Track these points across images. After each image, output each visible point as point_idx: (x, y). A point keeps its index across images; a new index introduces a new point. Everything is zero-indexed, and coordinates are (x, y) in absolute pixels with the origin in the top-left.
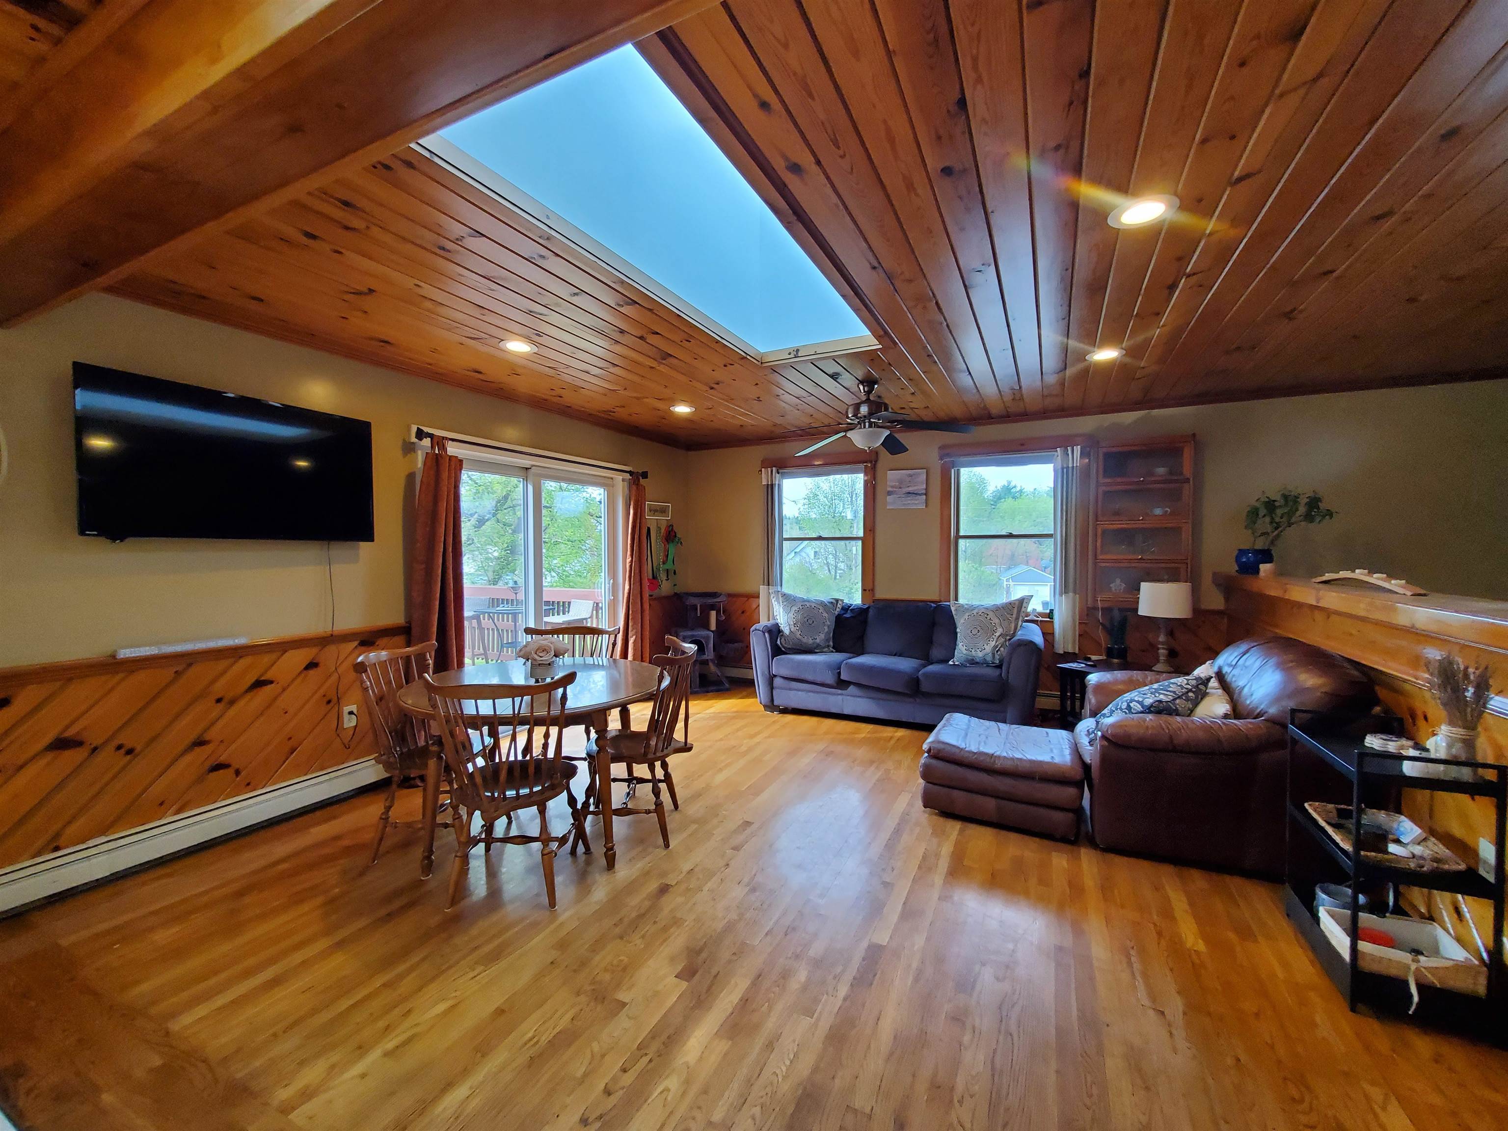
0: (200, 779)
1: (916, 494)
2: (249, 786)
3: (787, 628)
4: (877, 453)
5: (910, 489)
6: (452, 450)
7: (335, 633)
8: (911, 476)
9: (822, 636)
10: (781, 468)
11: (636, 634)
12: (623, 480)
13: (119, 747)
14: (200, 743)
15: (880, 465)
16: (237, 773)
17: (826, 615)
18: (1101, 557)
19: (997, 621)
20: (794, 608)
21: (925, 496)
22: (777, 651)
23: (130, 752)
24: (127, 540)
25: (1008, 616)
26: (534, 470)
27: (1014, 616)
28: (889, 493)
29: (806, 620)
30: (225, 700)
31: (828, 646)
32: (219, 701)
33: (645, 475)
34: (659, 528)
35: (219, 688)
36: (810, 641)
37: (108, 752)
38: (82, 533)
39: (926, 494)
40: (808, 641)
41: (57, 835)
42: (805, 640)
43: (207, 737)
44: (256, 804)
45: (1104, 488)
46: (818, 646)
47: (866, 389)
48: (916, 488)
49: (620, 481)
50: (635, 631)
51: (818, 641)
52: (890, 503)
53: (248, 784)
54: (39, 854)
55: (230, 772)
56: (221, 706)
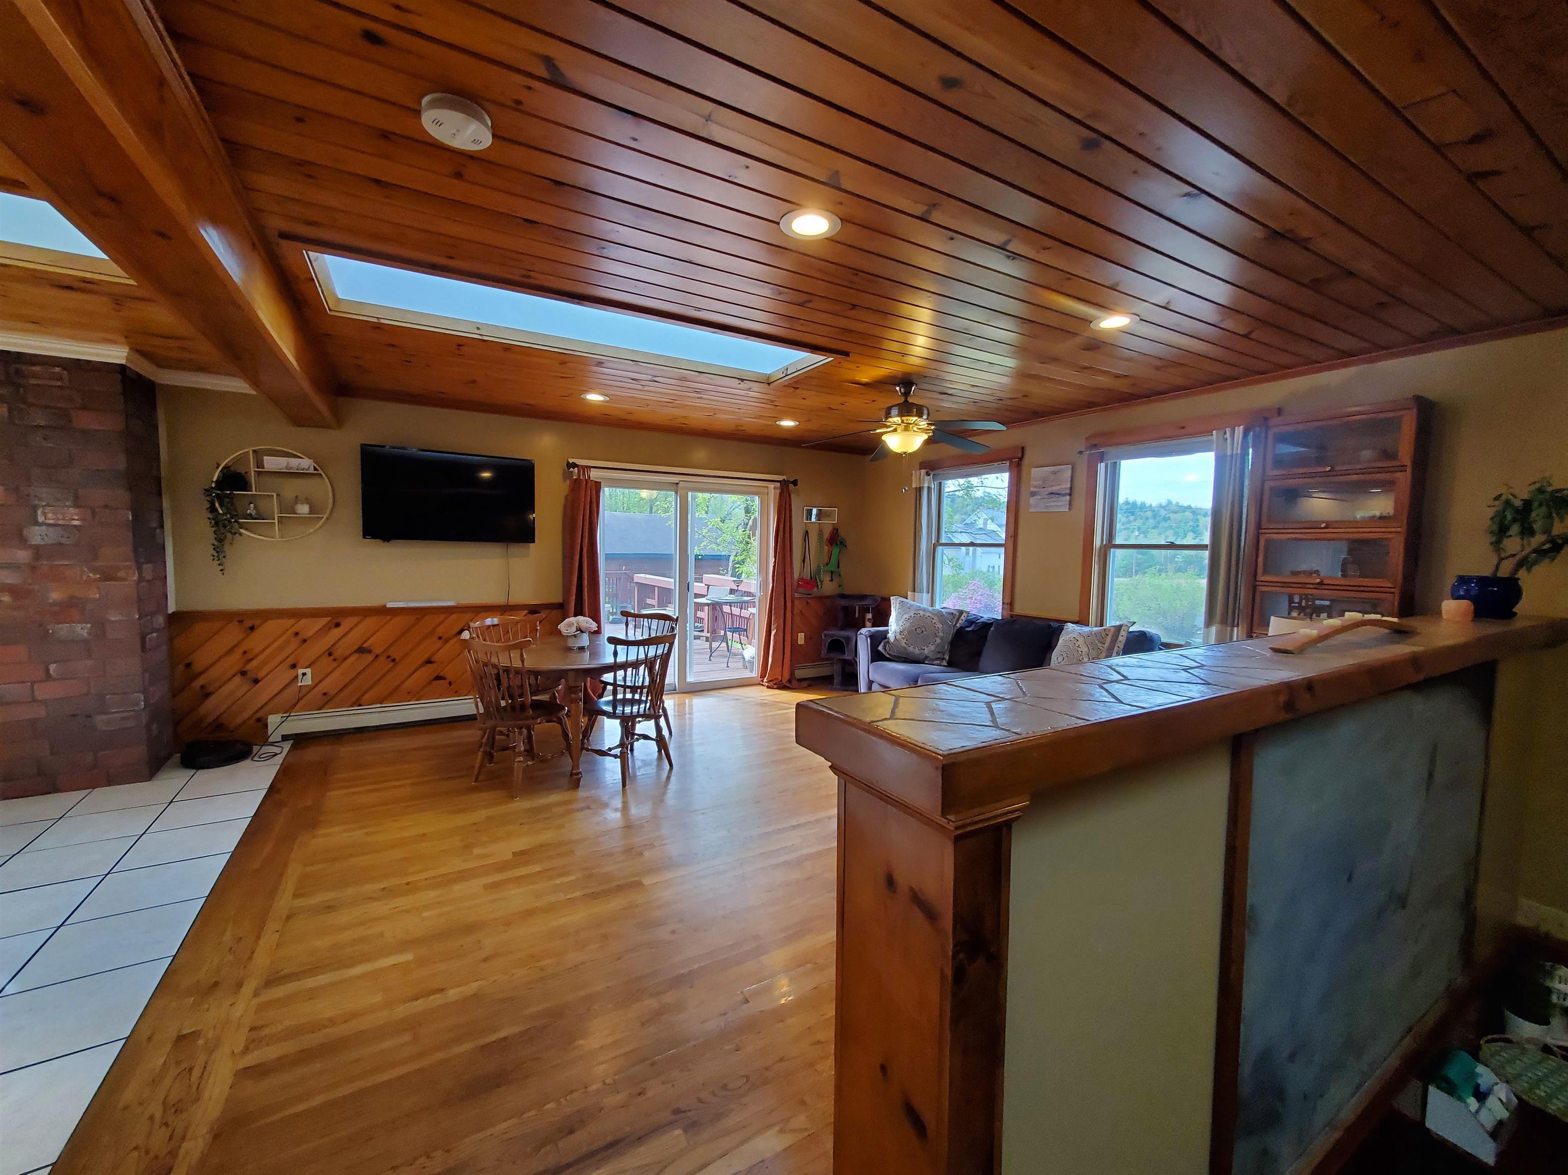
0: (430, 683)
1: (1059, 494)
2: (457, 693)
3: (893, 635)
4: (1023, 448)
5: (1055, 489)
6: (594, 475)
7: (510, 604)
8: (1055, 473)
9: (933, 648)
10: (933, 469)
11: (777, 628)
12: (775, 488)
13: (388, 657)
14: (429, 662)
15: (1026, 461)
16: (450, 684)
17: (940, 626)
18: (1263, 578)
19: (1085, 649)
20: (906, 616)
21: (1068, 498)
22: (877, 656)
23: (394, 660)
24: (391, 542)
25: (1098, 644)
26: (680, 485)
27: (1107, 645)
28: (1033, 494)
29: (914, 629)
30: (443, 639)
31: (943, 659)
32: (440, 638)
33: (795, 483)
34: (821, 533)
35: (440, 630)
36: (917, 651)
37: (382, 659)
38: (364, 537)
39: (1070, 495)
40: (915, 650)
41: (359, 699)
42: (911, 649)
43: (433, 660)
44: (457, 705)
45: (1272, 484)
46: (927, 657)
47: (902, 390)
48: (1059, 487)
49: (773, 491)
50: (776, 625)
51: (926, 652)
52: (1033, 505)
53: (456, 692)
54: (352, 706)
55: (446, 682)
56: (440, 642)
